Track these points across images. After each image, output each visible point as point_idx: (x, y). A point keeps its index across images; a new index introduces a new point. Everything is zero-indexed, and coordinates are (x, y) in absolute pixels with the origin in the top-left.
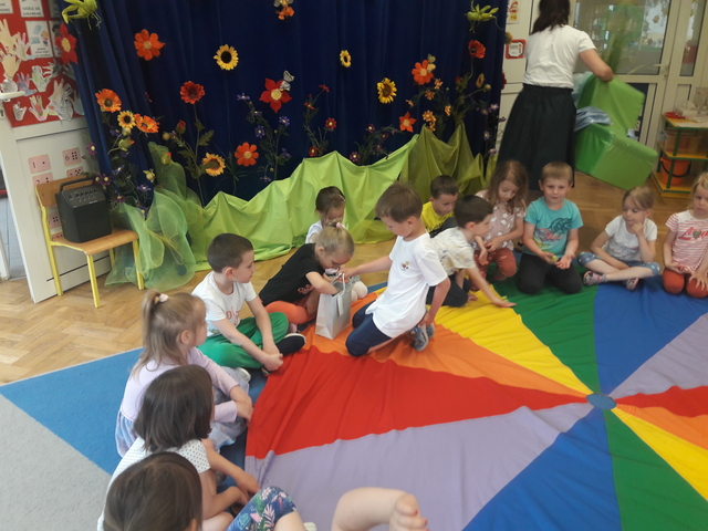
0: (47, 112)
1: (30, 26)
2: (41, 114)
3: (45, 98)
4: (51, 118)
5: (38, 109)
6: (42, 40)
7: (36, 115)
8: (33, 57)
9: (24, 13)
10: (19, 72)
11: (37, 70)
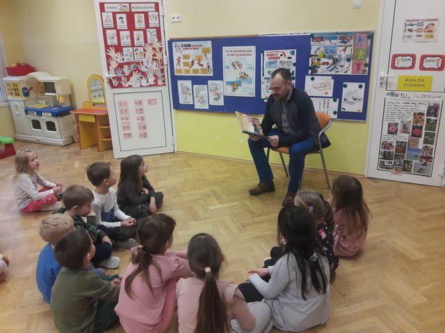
0: (128, 84)
1: (124, 49)
2: (126, 84)
3: (128, 78)
4: (130, 86)
5: (125, 82)
6: (129, 55)
7: (123, 84)
8: (124, 62)
9: (122, 45)
10: (117, 67)
11: (126, 67)
